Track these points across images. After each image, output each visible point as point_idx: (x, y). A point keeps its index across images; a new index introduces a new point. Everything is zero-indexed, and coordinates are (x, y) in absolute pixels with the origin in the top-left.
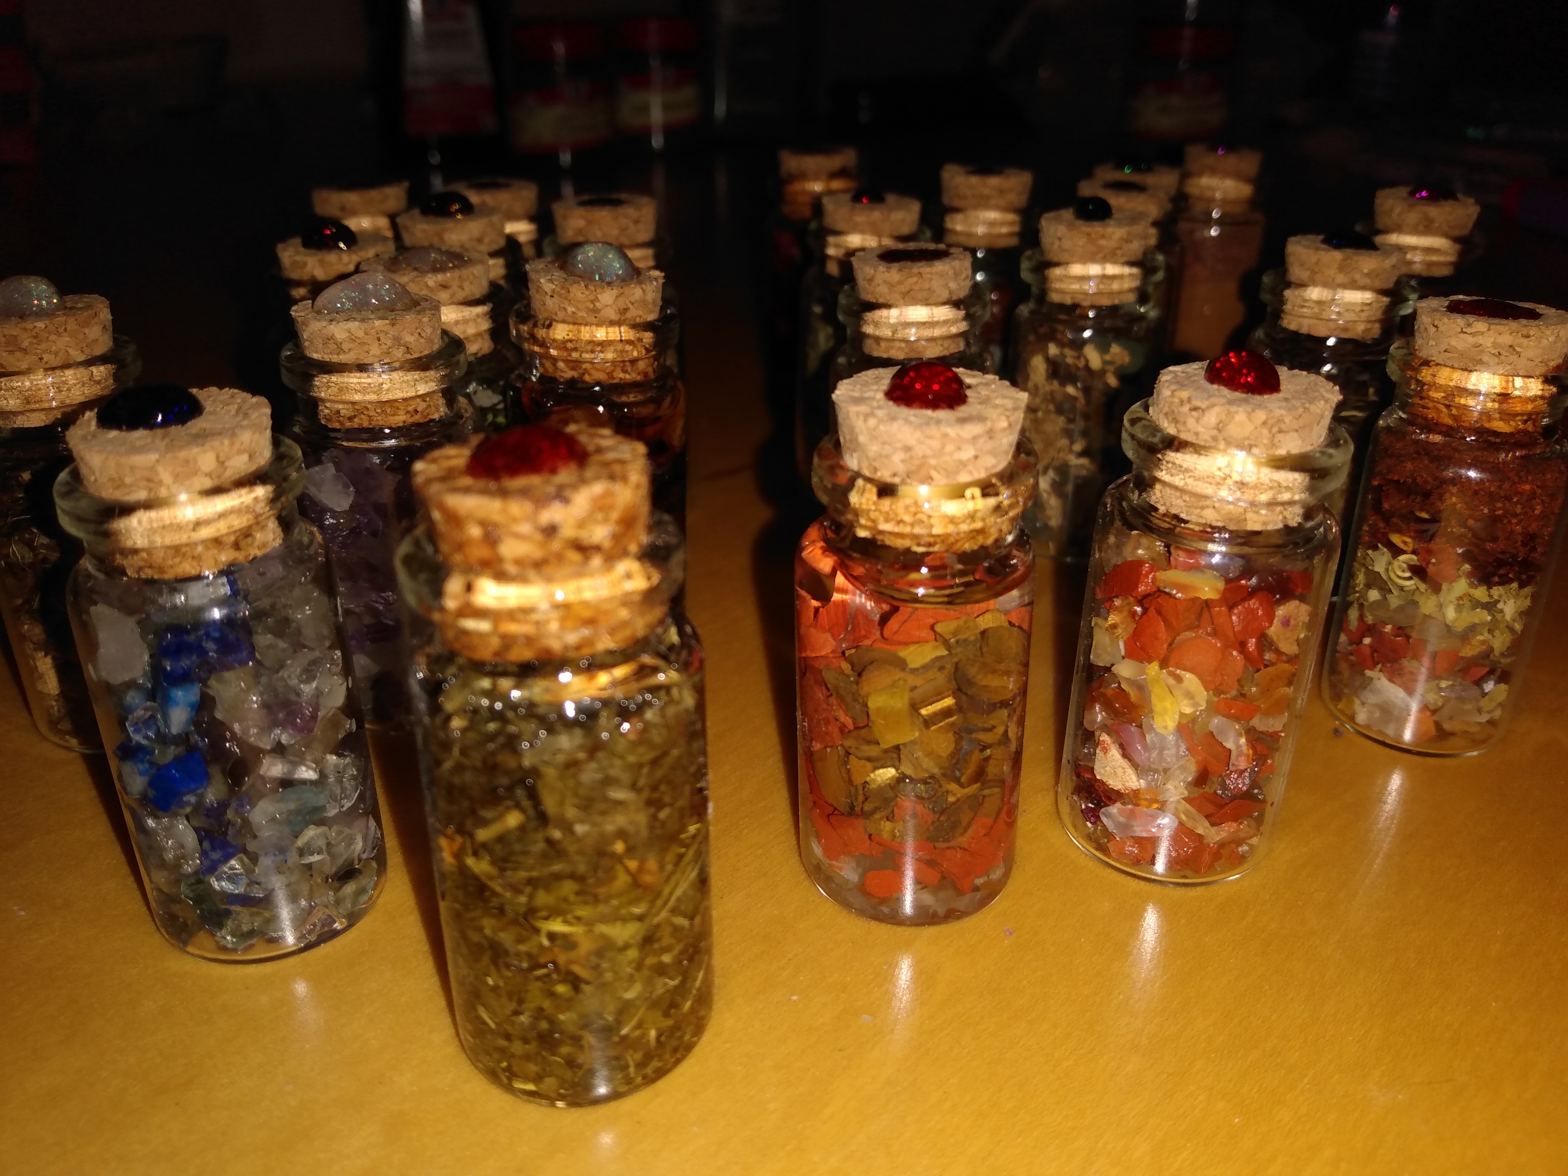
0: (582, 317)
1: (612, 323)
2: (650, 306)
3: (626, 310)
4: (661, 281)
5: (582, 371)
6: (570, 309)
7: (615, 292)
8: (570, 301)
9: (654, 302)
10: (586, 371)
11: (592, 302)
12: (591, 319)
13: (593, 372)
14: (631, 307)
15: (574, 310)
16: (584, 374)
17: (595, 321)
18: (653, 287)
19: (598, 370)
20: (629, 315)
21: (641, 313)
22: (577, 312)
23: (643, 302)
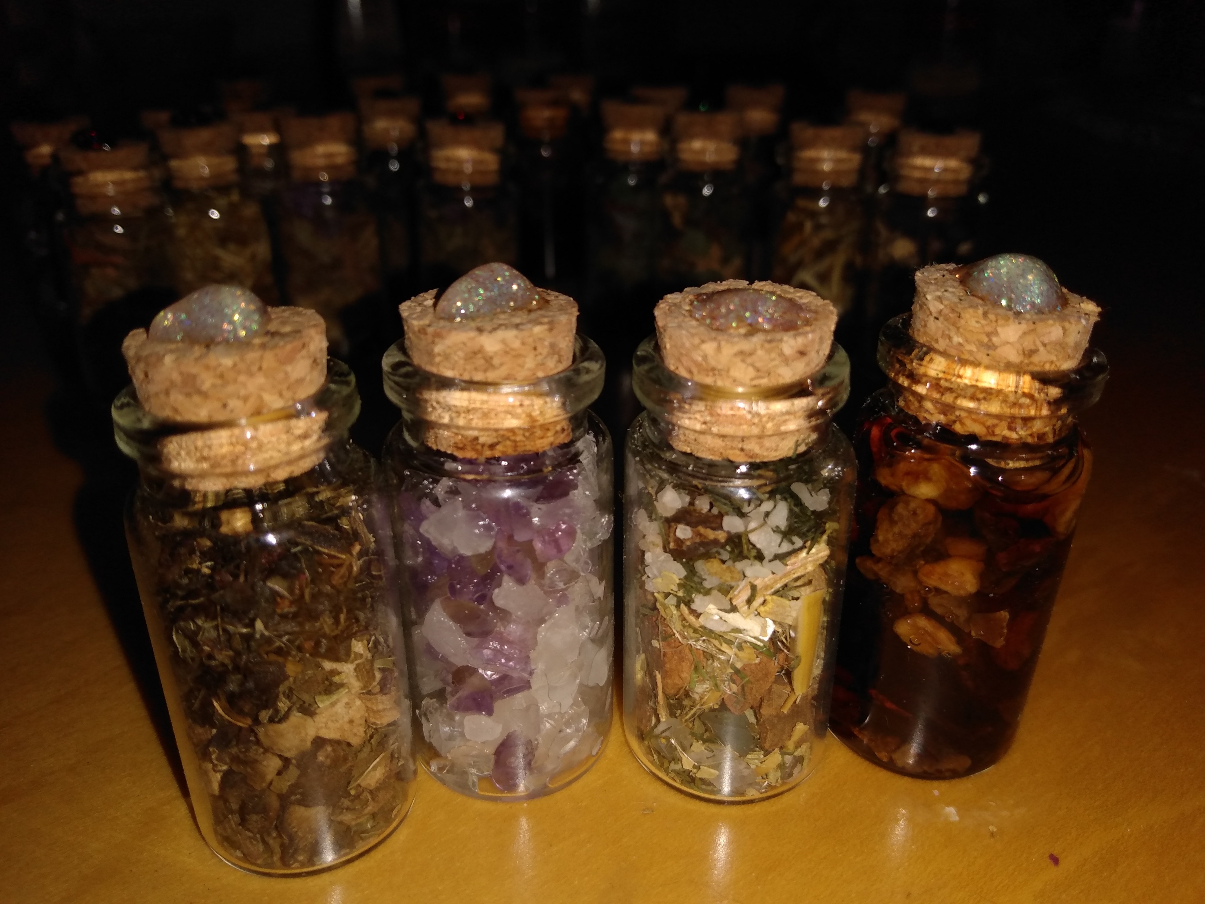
0: (970, 352)
1: (1008, 367)
2: (1070, 351)
3: (1033, 352)
4: (1094, 319)
5: (953, 418)
6: (957, 339)
7: (1024, 327)
8: (958, 328)
9: (1077, 345)
10: (959, 419)
11: (988, 335)
12: (981, 356)
13: (968, 422)
14: (1042, 349)
15: (960, 340)
16: (955, 422)
17: (986, 360)
18: (1080, 328)
19: (974, 421)
20: (1035, 359)
21: (1054, 358)
22: (965, 344)
23: (1061, 345)
